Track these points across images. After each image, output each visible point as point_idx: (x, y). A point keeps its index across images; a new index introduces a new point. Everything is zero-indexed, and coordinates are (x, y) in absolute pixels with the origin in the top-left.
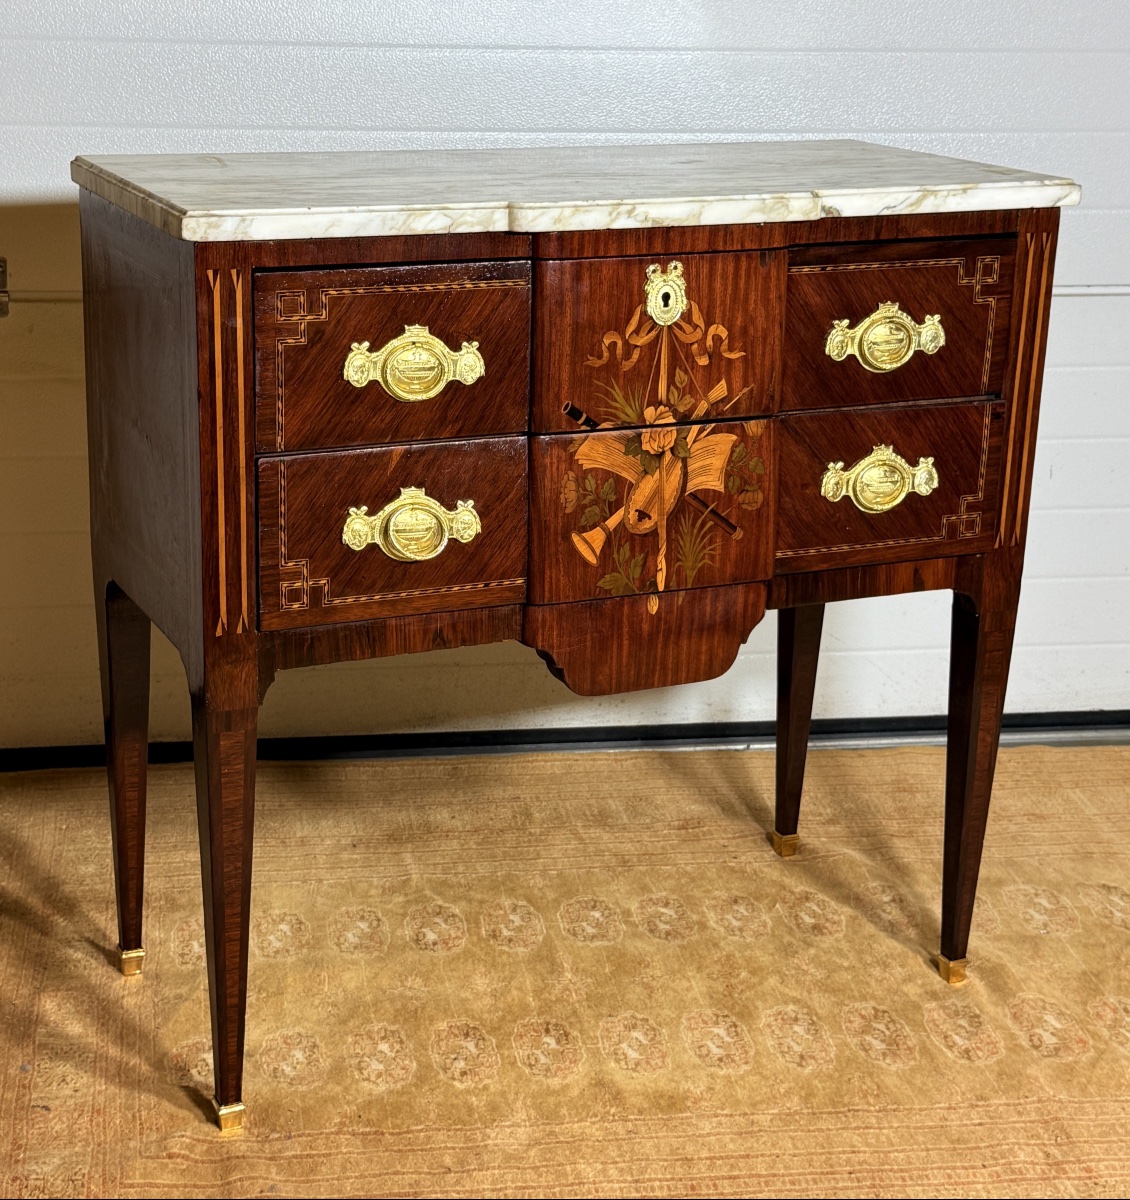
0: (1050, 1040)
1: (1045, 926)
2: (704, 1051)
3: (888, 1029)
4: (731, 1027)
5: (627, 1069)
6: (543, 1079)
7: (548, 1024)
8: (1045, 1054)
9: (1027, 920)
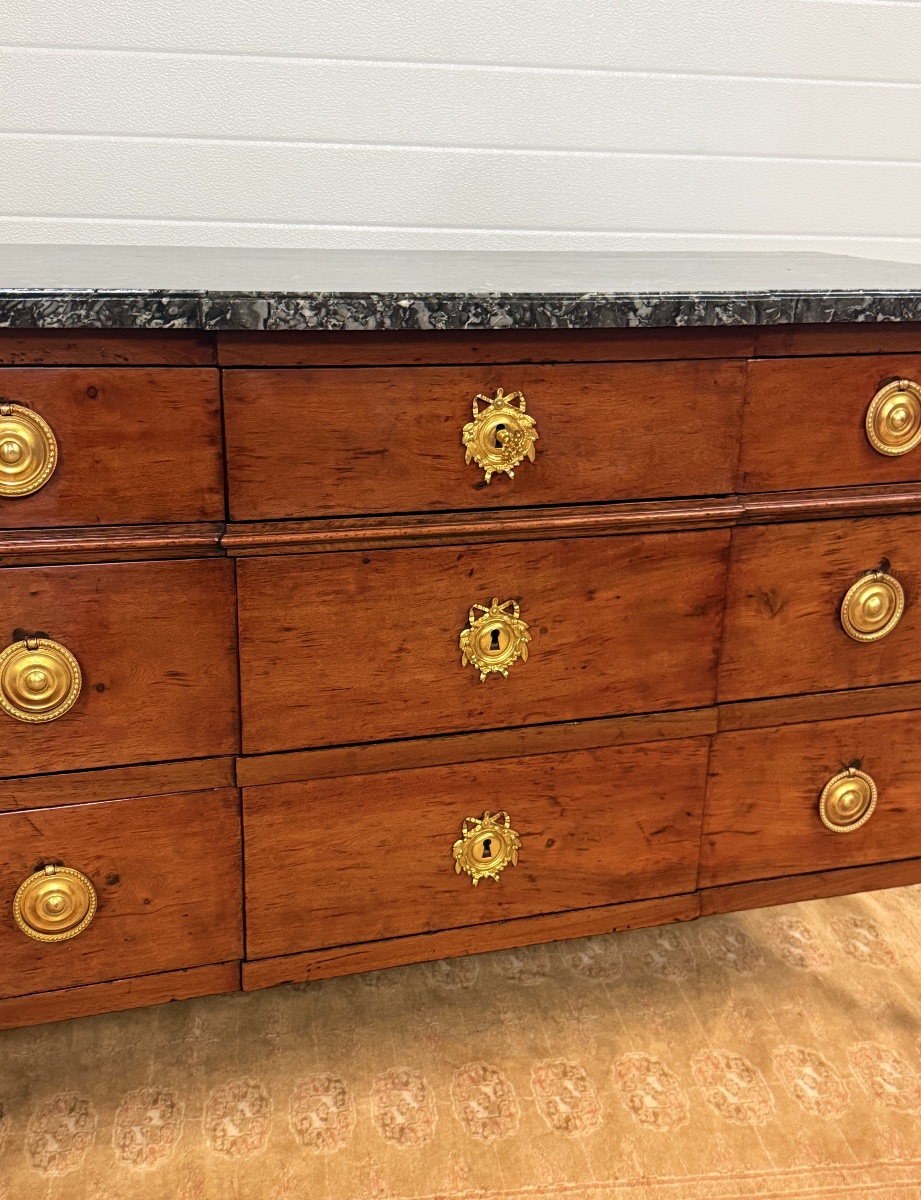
0: (649, 1102)
1: (664, 968)
2: (306, 1124)
3: (495, 1093)
4: (340, 1094)
5: (221, 1150)
6: (131, 1165)
7: (159, 1094)
8: (644, 1118)
9: (647, 964)
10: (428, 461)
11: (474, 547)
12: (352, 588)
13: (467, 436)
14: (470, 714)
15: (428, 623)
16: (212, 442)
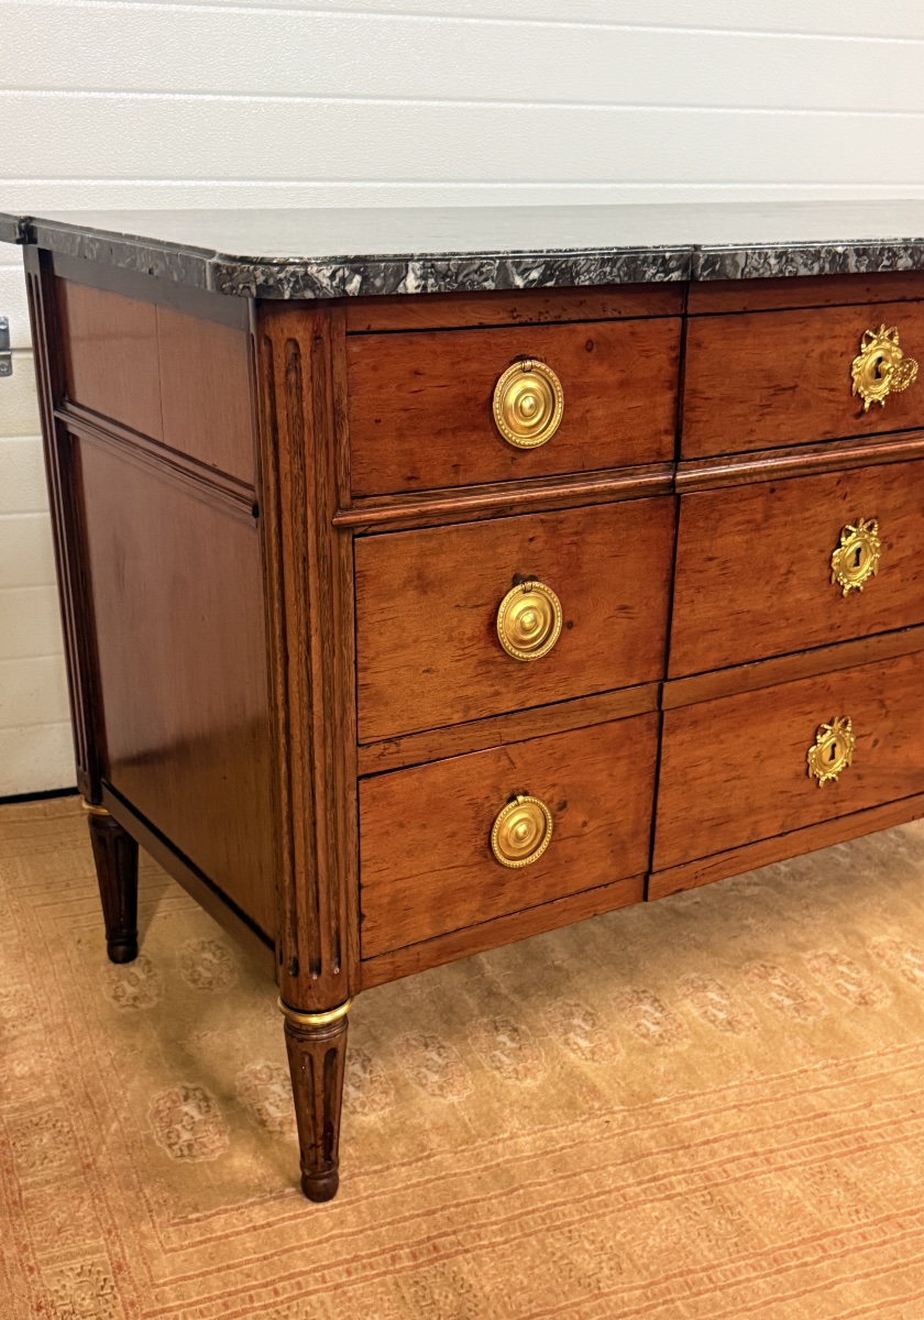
2: (643, 1029)
3: (786, 983)
4: (654, 1001)
5: (586, 1059)
7: (494, 1022)
10: (825, 394)
11: (849, 472)
12: (759, 517)
13: (855, 370)
14: (831, 628)
15: (810, 546)
16: (671, 388)
